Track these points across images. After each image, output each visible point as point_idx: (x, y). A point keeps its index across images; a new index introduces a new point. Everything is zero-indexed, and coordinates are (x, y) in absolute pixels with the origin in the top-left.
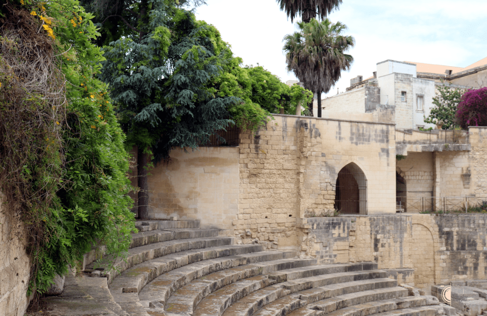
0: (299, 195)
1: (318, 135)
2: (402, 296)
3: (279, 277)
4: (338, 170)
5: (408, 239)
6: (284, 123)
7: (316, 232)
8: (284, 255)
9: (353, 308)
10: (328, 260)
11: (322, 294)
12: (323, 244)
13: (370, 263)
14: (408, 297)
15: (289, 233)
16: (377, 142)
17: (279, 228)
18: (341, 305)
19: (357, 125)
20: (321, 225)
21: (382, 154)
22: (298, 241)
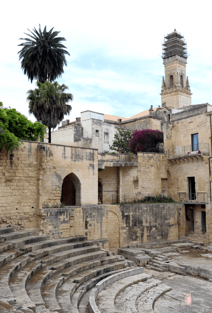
0: (38, 194)
1: (51, 155)
2: (103, 257)
3: (27, 249)
4: (63, 177)
5: (105, 220)
6: (30, 146)
7: (49, 218)
8: (28, 234)
9: (75, 267)
10: (57, 236)
11: (55, 259)
12: (54, 226)
13: (83, 237)
14: (106, 257)
15: (31, 219)
16: (87, 160)
17: (25, 216)
18: (67, 265)
19: (75, 149)
20: (53, 213)
21: (90, 167)
22: (37, 224)
